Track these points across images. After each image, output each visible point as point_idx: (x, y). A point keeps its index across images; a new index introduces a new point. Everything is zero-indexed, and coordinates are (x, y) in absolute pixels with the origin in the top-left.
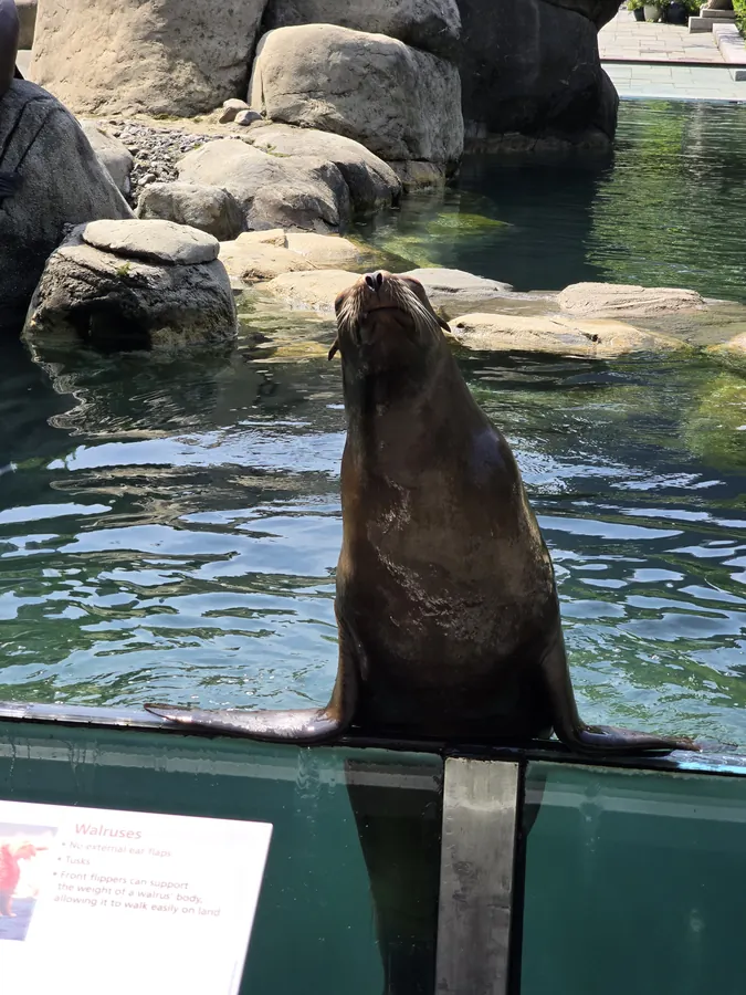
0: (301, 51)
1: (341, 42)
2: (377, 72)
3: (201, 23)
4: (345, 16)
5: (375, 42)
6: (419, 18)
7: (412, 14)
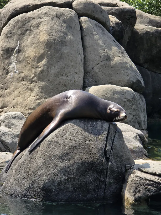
0: (103, 94)
1: (116, 91)
2: (128, 100)
3: (65, 86)
4: (111, 81)
5: (127, 90)
6: (135, 81)
7: (133, 79)
